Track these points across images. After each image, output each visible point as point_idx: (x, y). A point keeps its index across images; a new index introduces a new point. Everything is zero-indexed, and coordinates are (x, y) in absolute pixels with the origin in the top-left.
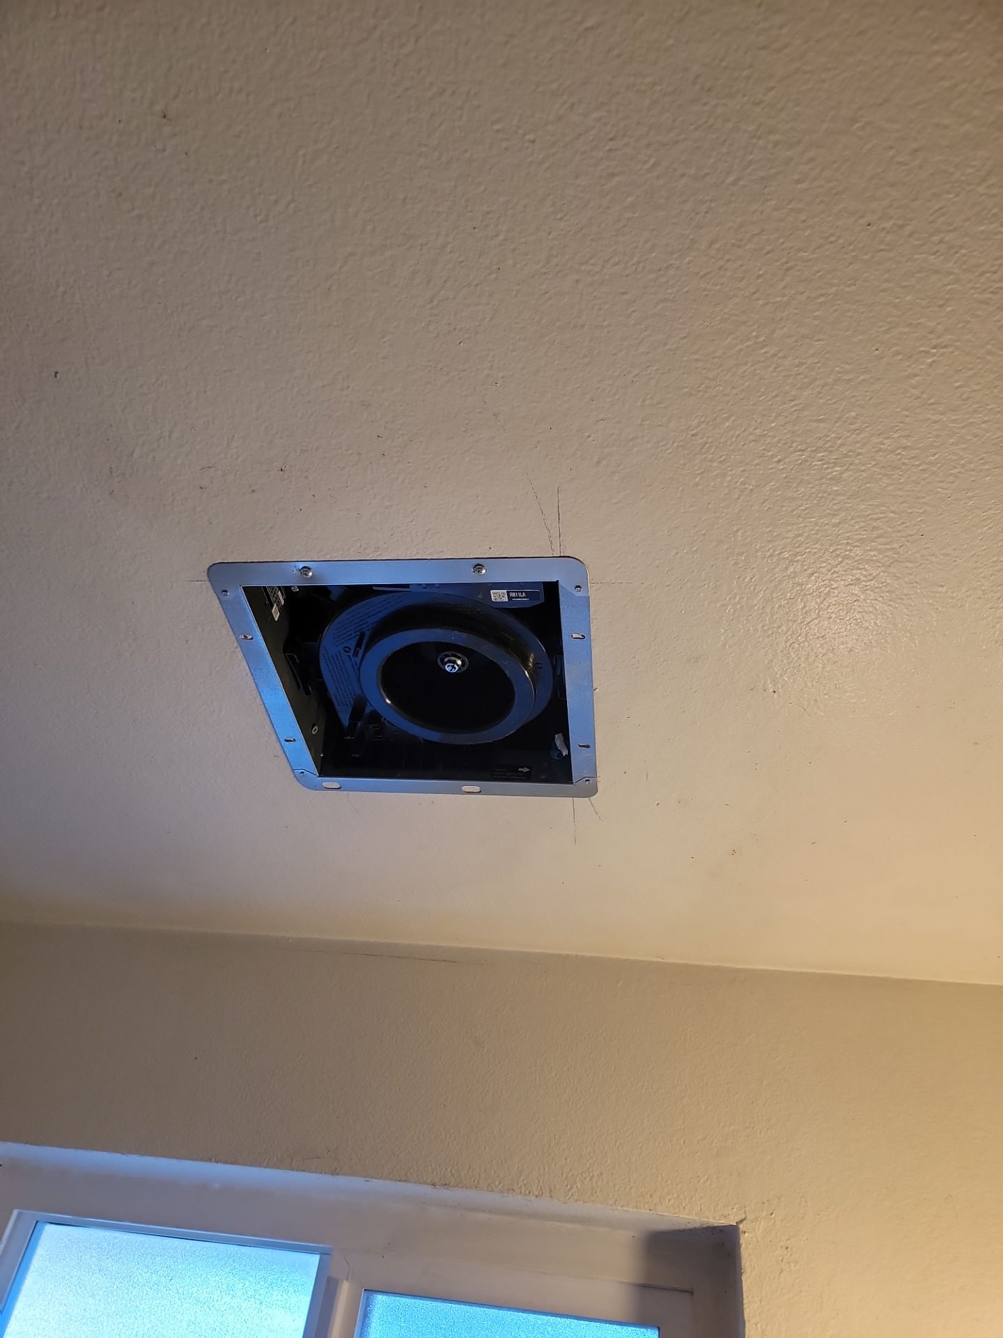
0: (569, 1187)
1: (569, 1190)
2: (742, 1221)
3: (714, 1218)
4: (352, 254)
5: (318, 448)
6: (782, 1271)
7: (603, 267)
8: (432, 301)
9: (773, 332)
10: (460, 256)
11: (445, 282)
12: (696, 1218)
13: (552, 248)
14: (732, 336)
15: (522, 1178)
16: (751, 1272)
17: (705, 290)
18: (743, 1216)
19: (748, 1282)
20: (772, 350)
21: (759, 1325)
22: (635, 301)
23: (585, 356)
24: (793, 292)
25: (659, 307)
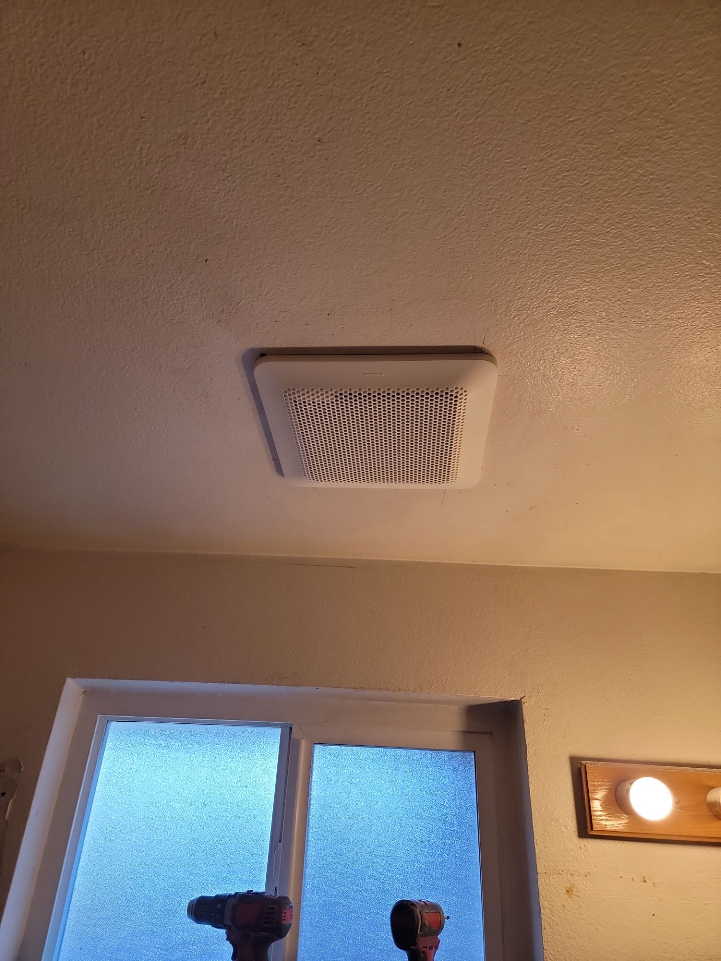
0: (430, 686)
1: (430, 687)
2: (523, 697)
3: (508, 697)
4: (406, 213)
5: (354, 305)
6: (545, 720)
7: (545, 228)
8: (445, 237)
9: (627, 262)
10: (468, 217)
11: (456, 229)
12: (499, 697)
13: (520, 217)
14: (604, 263)
15: (404, 682)
16: (529, 721)
17: (596, 241)
18: (524, 695)
19: (527, 727)
20: (623, 270)
21: (534, 746)
22: (557, 244)
23: (522, 268)
24: (642, 245)
25: (570, 247)
